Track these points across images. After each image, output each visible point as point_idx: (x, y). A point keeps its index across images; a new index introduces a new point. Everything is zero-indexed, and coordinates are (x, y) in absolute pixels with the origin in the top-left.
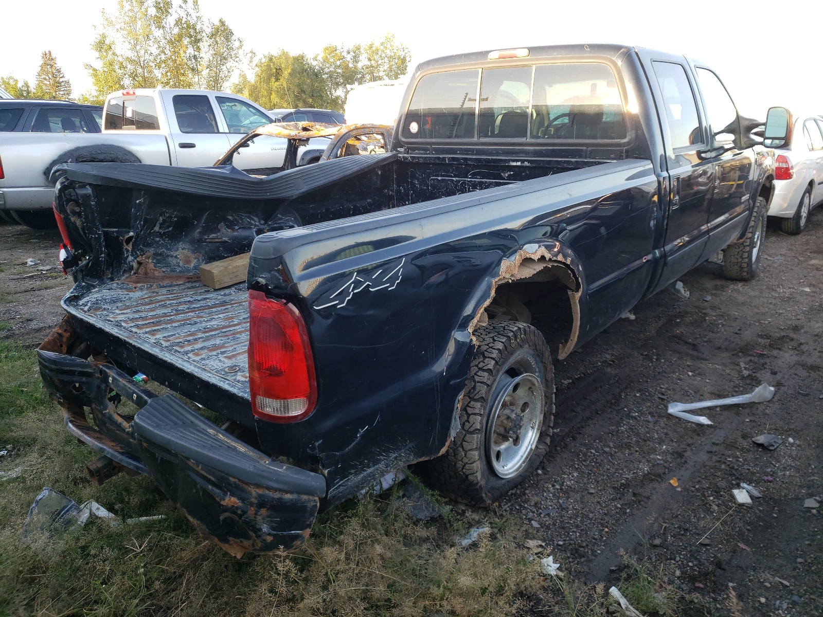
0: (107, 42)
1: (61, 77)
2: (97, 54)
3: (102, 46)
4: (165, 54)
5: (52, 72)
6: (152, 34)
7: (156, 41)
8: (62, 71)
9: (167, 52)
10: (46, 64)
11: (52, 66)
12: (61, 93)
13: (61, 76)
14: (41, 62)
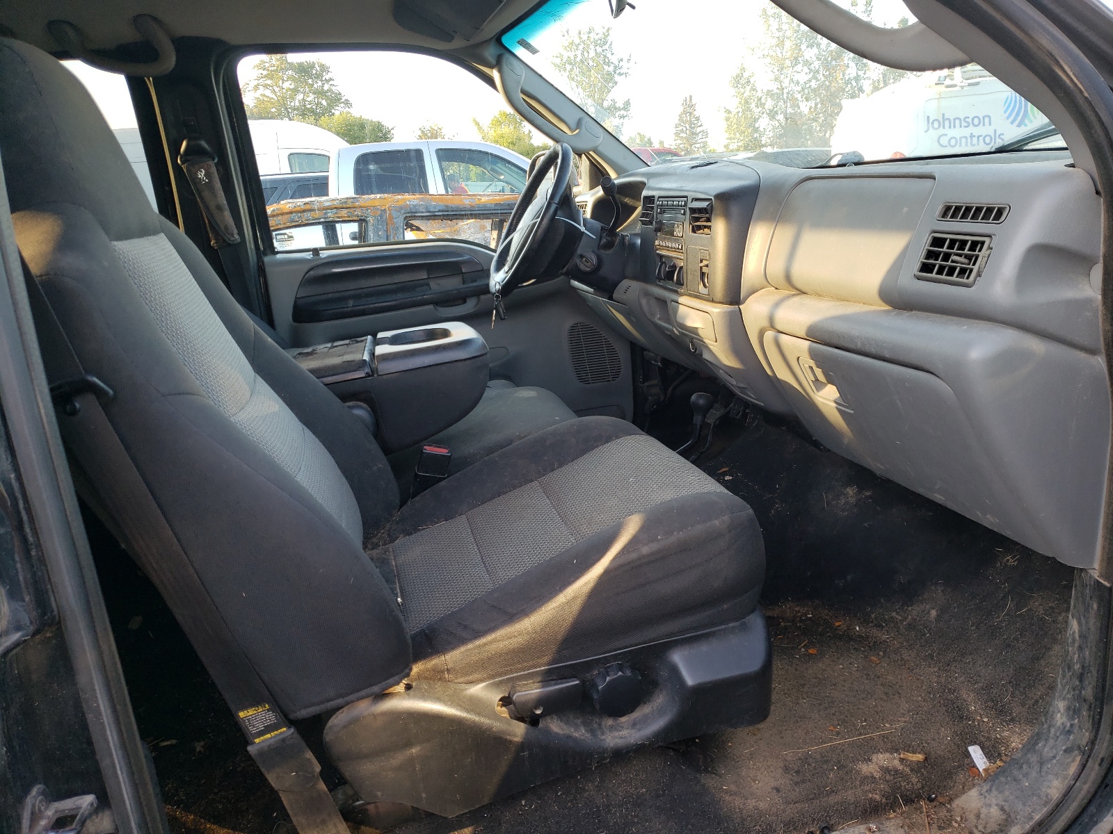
0: (746, 75)
1: (700, 126)
2: (733, 91)
3: (740, 81)
4: (818, 80)
5: (690, 120)
6: (803, 56)
7: (807, 63)
8: (701, 119)
9: (820, 77)
10: (685, 112)
11: (691, 114)
12: (698, 146)
13: (699, 124)
14: (681, 109)
